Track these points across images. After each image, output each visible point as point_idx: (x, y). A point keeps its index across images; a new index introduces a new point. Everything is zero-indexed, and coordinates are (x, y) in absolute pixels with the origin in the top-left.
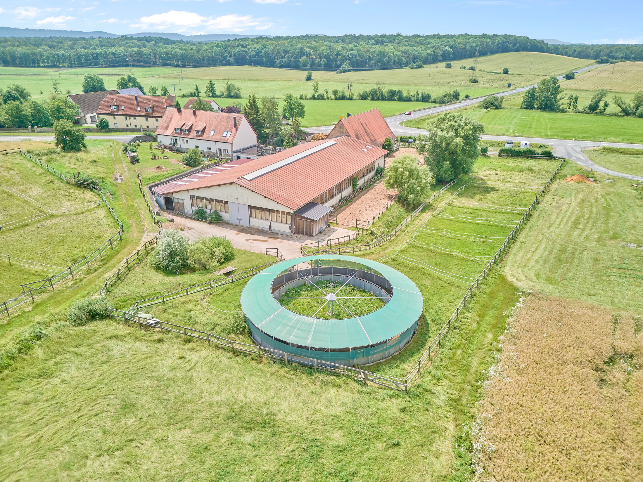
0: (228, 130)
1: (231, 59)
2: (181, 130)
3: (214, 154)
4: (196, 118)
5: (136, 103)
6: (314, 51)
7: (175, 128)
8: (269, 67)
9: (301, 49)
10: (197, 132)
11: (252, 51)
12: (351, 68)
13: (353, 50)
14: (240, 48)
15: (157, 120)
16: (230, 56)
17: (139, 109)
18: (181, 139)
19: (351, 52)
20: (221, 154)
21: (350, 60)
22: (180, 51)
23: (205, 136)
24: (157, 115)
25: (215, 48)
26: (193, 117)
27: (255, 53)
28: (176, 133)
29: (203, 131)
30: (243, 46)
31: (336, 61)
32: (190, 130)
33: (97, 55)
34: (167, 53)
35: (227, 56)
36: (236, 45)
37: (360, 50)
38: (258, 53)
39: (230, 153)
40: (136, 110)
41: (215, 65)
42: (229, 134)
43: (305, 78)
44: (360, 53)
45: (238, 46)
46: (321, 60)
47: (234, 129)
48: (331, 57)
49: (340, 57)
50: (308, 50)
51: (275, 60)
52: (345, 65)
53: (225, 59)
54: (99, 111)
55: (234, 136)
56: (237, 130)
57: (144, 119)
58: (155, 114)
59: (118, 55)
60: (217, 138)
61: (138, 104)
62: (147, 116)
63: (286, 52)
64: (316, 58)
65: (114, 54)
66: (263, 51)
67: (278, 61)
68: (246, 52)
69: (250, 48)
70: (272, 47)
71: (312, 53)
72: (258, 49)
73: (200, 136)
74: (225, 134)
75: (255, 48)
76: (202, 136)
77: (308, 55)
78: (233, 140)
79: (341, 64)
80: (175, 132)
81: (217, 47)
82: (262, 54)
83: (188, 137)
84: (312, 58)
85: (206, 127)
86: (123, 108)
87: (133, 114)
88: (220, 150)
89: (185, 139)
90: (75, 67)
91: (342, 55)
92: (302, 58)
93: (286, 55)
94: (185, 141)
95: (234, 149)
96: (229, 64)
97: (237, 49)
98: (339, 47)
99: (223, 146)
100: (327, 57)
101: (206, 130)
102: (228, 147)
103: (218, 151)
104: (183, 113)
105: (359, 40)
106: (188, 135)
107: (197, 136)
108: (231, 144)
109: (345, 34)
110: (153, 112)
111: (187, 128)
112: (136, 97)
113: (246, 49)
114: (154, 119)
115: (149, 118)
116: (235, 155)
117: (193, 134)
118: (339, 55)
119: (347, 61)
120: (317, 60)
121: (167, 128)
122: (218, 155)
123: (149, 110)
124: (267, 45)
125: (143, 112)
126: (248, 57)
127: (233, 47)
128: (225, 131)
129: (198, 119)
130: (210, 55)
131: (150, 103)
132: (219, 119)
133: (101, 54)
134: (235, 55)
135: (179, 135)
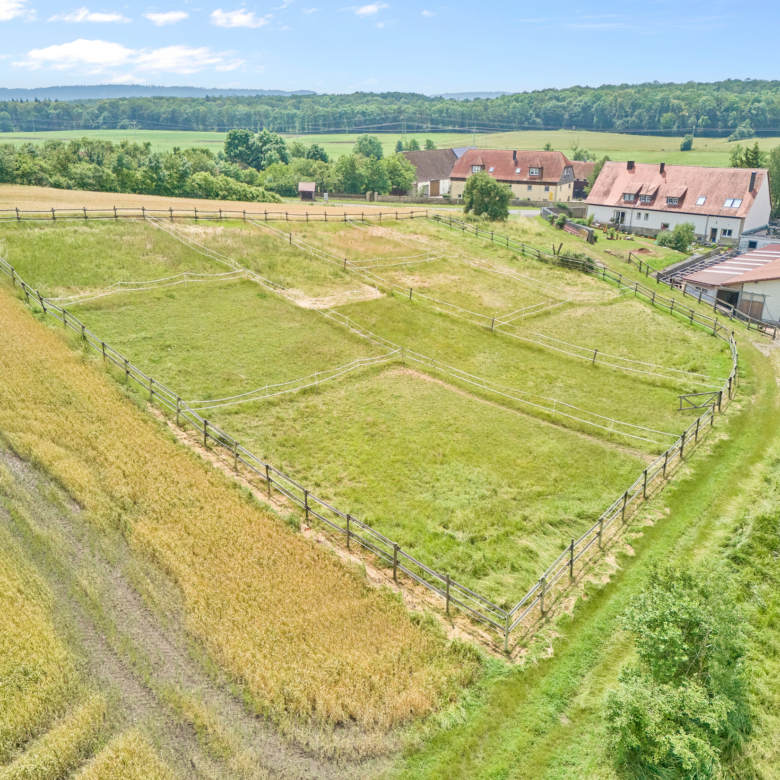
0: (735, 195)
1: (538, 120)
2: (637, 196)
3: (700, 238)
4: (664, 177)
5: (513, 162)
6: (686, 104)
7: (624, 194)
8: (602, 131)
9: (662, 100)
10: (670, 200)
11: (575, 106)
12: (753, 131)
13: (759, 102)
14: (554, 102)
15: (547, 189)
16: (537, 116)
17: (518, 170)
18: (636, 212)
19: (757, 105)
20: (713, 238)
21: (752, 120)
22: (459, 109)
23: (685, 207)
24: (549, 180)
25: (514, 103)
26: (659, 176)
27: (580, 110)
28: (626, 202)
29: (682, 199)
30: (558, 99)
31: (725, 121)
32: (654, 197)
33: (341, 115)
34: (440, 111)
35: (531, 115)
36: (547, 98)
37: (773, 102)
38: (586, 109)
39: (735, 235)
40: (512, 172)
41: (510, 129)
42: (737, 204)
43: (679, 148)
44: (772, 106)
45: (550, 99)
46: (698, 119)
47: (748, 196)
48: (718, 113)
49: (734, 113)
50: (676, 102)
51: (614, 120)
52: (741, 128)
53: (527, 119)
54: (452, 175)
55: (749, 206)
56: (754, 196)
57: (526, 186)
58: (545, 180)
59: (370, 115)
60: (713, 209)
61: (516, 164)
62: (530, 183)
63: (635, 106)
64: (690, 116)
65: (363, 113)
66: (595, 106)
67: (619, 122)
68: (564, 108)
69: (571, 102)
70: (610, 99)
71: (683, 107)
72: (586, 103)
73: (675, 207)
74: (728, 203)
75: (581, 101)
76: (679, 206)
77: (677, 110)
78: (746, 212)
79: (735, 126)
80: (623, 200)
81: (516, 100)
82: (593, 110)
83: (651, 208)
84: (683, 116)
85: (686, 192)
86: (491, 169)
87: (509, 178)
88: (714, 231)
89: (643, 213)
90: (308, 133)
91: (736, 109)
92: (665, 115)
93: (634, 111)
94: (643, 216)
95: (745, 230)
96: (534, 127)
97: (550, 104)
98: (732, 97)
99: (721, 225)
100: (711, 114)
101: (687, 197)
102: (734, 225)
103: (709, 233)
104: (637, 170)
105: (758, 88)
106: (651, 204)
107: (669, 206)
108: (743, 219)
109: (726, 79)
110: (541, 177)
111: (651, 193)
112: (515, 152)
113: (565, 104)
114: (543, 187)
115: (534, 186)
116: (746, 240)
117: (661, 203)
118: (733, 109)
119: (748, 121)
120: (692, 119)
121: (607, 193)
122: (708, 239)
123: (535, 172)
124: (602, 96)
125: (525, 176)
126: (566, 116)
127: (543, 101)
128: (729, 198)
129: (669, 177)
130: (505, 114)
131: (538, 162)
132: (713, 179)
133: (346, 113)
134: (545, 114)
135: (632, 206)
